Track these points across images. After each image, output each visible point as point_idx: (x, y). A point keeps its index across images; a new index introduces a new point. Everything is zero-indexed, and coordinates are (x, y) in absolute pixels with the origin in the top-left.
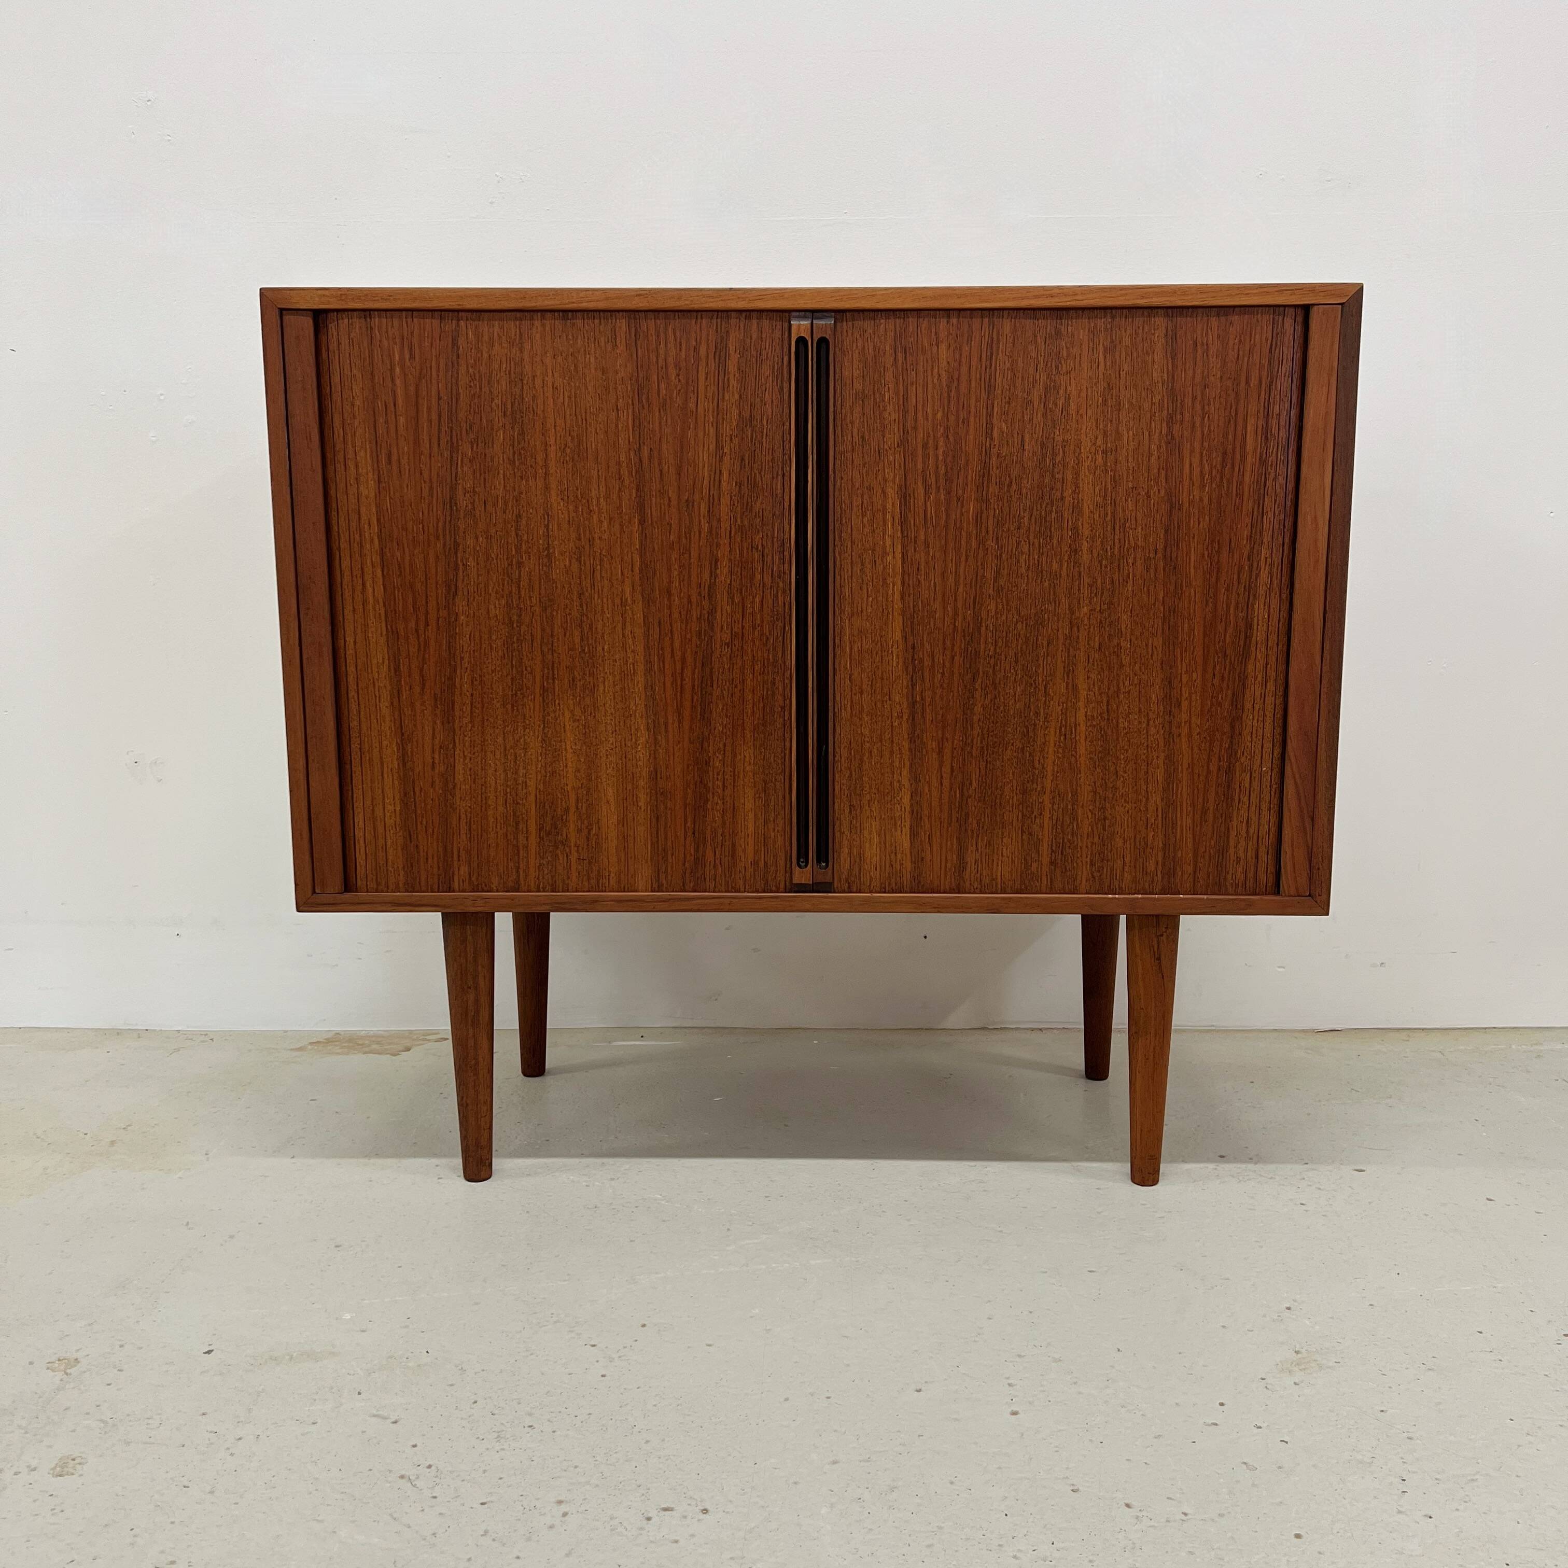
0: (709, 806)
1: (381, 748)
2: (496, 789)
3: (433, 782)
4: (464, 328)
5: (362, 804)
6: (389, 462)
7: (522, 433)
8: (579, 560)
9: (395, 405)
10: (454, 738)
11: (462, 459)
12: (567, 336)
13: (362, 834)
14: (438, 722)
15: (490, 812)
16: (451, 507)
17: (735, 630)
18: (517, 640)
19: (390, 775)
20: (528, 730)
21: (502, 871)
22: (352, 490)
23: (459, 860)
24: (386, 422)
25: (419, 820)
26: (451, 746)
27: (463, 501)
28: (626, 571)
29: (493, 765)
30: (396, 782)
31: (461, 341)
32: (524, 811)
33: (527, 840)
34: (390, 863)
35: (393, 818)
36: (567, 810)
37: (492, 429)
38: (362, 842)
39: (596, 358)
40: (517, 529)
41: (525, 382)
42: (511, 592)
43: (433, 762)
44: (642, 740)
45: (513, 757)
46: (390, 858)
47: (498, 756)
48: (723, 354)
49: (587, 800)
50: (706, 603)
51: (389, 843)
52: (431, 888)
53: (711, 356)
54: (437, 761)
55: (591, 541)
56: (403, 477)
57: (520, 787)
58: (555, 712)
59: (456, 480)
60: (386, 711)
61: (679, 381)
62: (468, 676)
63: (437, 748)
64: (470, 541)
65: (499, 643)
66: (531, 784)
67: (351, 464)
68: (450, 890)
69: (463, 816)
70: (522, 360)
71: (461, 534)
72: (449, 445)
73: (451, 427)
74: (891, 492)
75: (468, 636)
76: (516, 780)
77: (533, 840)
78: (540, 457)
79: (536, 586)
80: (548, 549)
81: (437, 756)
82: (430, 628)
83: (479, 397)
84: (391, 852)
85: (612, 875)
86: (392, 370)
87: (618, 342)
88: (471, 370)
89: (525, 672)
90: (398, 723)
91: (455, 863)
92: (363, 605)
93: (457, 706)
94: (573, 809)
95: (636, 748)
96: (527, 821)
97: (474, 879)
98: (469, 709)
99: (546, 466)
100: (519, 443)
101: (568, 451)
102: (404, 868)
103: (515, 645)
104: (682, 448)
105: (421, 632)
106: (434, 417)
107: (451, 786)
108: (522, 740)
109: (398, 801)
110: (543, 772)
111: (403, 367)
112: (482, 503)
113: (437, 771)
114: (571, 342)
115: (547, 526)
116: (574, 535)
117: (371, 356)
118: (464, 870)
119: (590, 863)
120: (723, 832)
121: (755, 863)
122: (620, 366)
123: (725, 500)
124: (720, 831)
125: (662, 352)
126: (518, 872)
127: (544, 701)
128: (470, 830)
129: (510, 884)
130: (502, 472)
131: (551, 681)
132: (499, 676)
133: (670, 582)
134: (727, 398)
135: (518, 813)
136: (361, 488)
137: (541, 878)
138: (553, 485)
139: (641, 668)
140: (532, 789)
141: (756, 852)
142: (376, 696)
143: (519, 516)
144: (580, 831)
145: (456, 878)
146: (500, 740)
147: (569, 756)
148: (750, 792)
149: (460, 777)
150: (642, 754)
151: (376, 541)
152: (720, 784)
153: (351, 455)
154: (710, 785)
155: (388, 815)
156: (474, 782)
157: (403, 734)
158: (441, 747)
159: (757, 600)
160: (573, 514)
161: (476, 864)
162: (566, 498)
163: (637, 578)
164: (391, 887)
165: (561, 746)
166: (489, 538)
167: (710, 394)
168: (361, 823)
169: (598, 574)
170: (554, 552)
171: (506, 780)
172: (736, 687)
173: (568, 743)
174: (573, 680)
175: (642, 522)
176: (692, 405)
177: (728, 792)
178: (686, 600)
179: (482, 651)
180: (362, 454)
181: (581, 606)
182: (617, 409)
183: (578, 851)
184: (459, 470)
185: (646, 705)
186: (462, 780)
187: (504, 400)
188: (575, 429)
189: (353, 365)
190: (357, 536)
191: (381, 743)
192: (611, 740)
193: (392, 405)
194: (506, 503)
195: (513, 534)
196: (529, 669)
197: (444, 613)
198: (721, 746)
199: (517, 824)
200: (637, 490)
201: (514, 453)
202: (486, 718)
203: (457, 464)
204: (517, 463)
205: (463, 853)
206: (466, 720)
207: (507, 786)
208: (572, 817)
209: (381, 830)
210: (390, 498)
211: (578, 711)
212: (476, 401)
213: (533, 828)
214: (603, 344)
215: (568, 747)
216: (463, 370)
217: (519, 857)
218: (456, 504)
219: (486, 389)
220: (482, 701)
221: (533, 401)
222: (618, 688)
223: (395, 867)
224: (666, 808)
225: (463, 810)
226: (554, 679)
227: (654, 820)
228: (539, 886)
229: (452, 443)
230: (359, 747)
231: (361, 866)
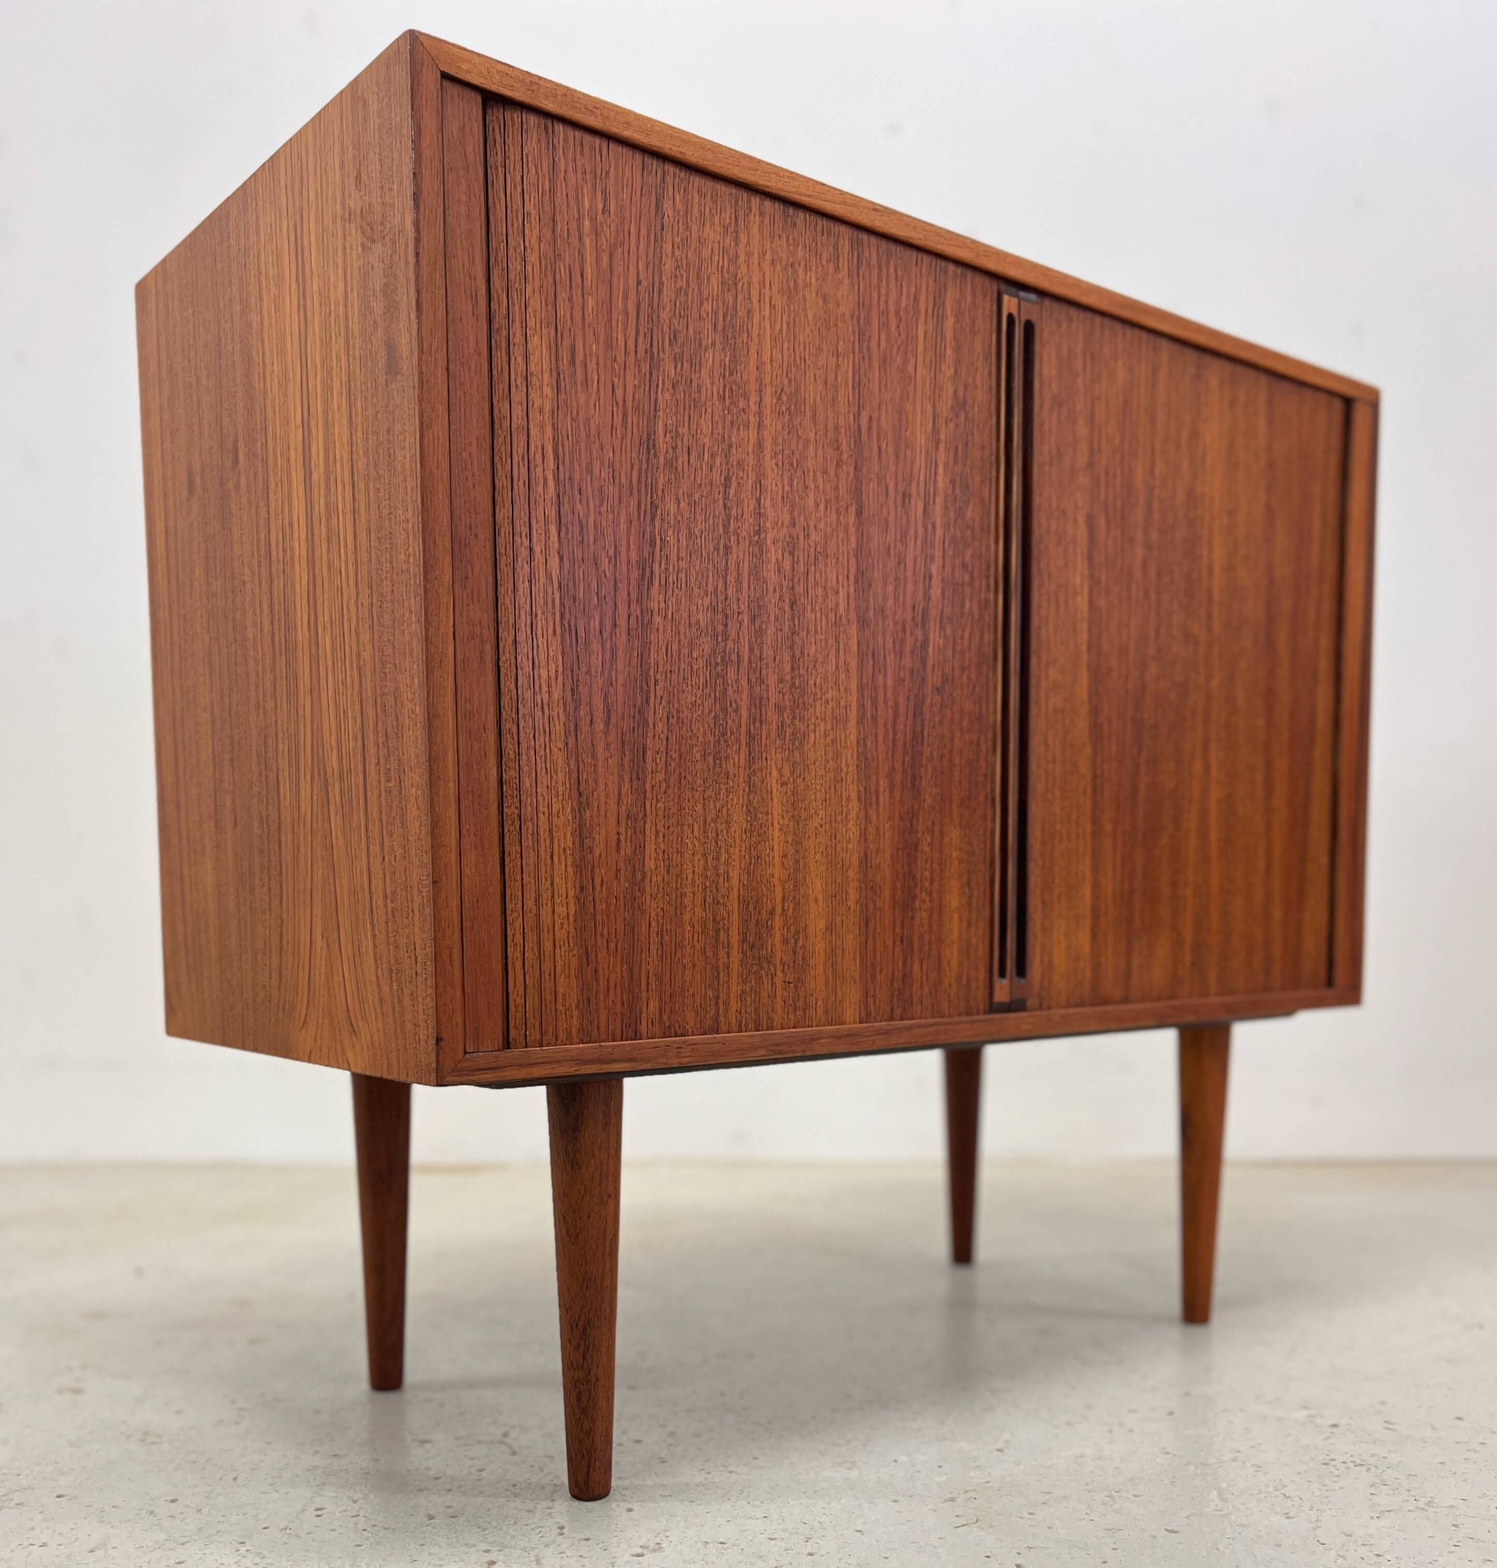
0: (917, 904)
1: (550, 814)
2: (693, 881)
3: (618, 871)
4: (671, 188)
5: (520, 904)
6: (573, 362)
7: (734, 359)
8: (792, 553)
9: (582, 277)
10: (645, 803)
11: (664, 380)
12: (788, 239)
13: (518, 954)
14: (626, 777)
15: (687, 917)
16: (648, 448)
17: (946, 670)
18: (722, 660)
19: (563, 858)
20: (731, 796)
21: (699, 1004)
22: (518, 396)
23: (648, 990)
24: (570, 299)
25: (599, 930)
26: (641, 816)
27: (662, 443)
28: (841, 577)
29: (690, 846)
30: (570, 869)
31: (667, 205)
32: (725, 915)
33: (728, 958)
34: (560, 999)
35: (566, 926)
36: (772, 912)
37: (700, 345)
38: (519, 964)
39: (817, 280)
40: (725, 498)
41: (739, 288)
42: (716, 589)
43: (619, 841)
44: (853, 814)
45: (714, 834)
46: (561, 990)
47: (696, 833)
48: (941, 311)
49: (794, 898)
50: (919, 633)
51: (559, 969)
52: (613, 1035)
53: (930, 312)
54: (622, 838)
55: (806, 529)
56: (590, 389)
57: (722, 878)
58: (761, 770)
59: (655, 411)
60: (560, 758)
61: (900, 334)
62: (664, 708)
63: (623, 817)
64: (672, 507)
65: (701, 663)
66: (734, 874)
67: (517, 352)
68: (637, 1036)
69: (654, 924)
70: (737, 256)
71: (660, 493)
72: (649, 354)
73: (652, 330)
74: (1081, 520)
75: (664, 648)
76: (716, 868)
77: (736, 956)
78: (753, 399)
79: (745, 586)
80: (758, 533)
81: (622, 831)
82: (617, 629)
83: (686, 294)
84: (561, 980)
85: (820, 1003)
86: (579, 220)
87: (841, 265)
88: (677, 253)
89: (730, 709)
90: (575, 775)
91: (644, 995)
92: (530, 582)
93: (649, 754)
94: (779, 910)
95: (847, 825)
96: (728, 929)
97: (665, 1018)
98: (663, 759)
99: (759, 414)
100: (731, 374)
101: (784, 398)
102: (577, 1006)
103: (719, 668)
104: (900, 421)
105: (606, 635)
106: (631, 307)
107: (639, 877)
108: (724, 810)
109: (572, 901)
110: (747, 857)
111: (593, 220)
112: (685, 450)
113: (623, 853)
114: (791, 248)
115: (758, 500)
116: (787, 518)
117: (552, 191)
118: (654, 1005)
119: (796, 987)
120: (930, 939)
121: (959, 978)
122: (842, 296)
123: (939, 500)
124: (927, 938)
125: (883, 291)
126: (717, 1004)
127: (750, 754)
128: (662, 944)
129: (708, 1023)
130: (709, 410)
131: (758, 725)
132: (700, 713)
133: (885, 599)
134: (943, 368)
135: (719, 918)
136: (532, 395)
137: (743, 1011)
138: (768, 445)
139: (853, 713)
140: (735, 882)
141: (960, 964)
142: (545, 731)
143: (728, 480)
144: (785, 942)
145: (644, 1015)
146: (699, 808)
147: (776, 833)
148: (955, 885)
149: (650, 864)
150: (853, 831)
151: (551, 484)
152: (927, 874)
153: (518, 339)
154: (918, 876)
155: (558, 922)
156: (668, 873)
157: (580, 794)
158: (628, 818)
159: (967, 635)
160: (787, 488)
161: (668, 996)
162: (780, 464)
163: (852, 589)
164: (562, 1036)
165: (767, 820)
166: (693, 504)
167: (928, 361)
168: (519, 939)
169: (811, 577)
170: (765, 539)
171: (706, 869)
172: (945, 746)
173: (775, 815)
174: (782, 725)
175: (859, 513)
176: (911, 368)
177: (936, 885)
178: (899, 627)
179: (681, 672)
180: (536, 340)
181: (793, 619)
182: (838, 356)
183: (783, 971)
184: (660, 395)
185: (857, 766)
186: (653, 868)
187: (715, 308)
188: (793, 369)
189: (527, 197)
190: (524, 471)
191: (550, 806)
192: (822, 813)
193: (579, 275)
194: (713, 456)
195: (721, 502)
196: (734, 705)
197: (636, 609)
198: (930, 823)
199: (718, 932)
200: (855, 469)
201: (725, 386)
202: (683, 775)
203: (657, 386)
204: (728, 402)
205: (652, 979)
206: (660, 777)
207: (707, 877)
208: (778, 922)
209: (548, 946)
210: (572, 418)
211: (786, 771)
212: (683, 298)
213: (735, 939)
214: (824, 262)
215: (776, 822)
216: (668, 248)
217: (718, 982)
218: (654, 445)
219: (694, 285)
220: (680, 750)
221: (748, 317)
222: (829, 739)
223: (567, 1004)
224: (875, 908)
225: (653, 914)
226: (761, 722)
227: (863, 925)
228: (740, 1026)
229: (652, 353)
230: (517, 812)
231: (516, 1007)
